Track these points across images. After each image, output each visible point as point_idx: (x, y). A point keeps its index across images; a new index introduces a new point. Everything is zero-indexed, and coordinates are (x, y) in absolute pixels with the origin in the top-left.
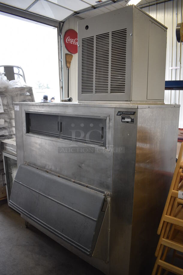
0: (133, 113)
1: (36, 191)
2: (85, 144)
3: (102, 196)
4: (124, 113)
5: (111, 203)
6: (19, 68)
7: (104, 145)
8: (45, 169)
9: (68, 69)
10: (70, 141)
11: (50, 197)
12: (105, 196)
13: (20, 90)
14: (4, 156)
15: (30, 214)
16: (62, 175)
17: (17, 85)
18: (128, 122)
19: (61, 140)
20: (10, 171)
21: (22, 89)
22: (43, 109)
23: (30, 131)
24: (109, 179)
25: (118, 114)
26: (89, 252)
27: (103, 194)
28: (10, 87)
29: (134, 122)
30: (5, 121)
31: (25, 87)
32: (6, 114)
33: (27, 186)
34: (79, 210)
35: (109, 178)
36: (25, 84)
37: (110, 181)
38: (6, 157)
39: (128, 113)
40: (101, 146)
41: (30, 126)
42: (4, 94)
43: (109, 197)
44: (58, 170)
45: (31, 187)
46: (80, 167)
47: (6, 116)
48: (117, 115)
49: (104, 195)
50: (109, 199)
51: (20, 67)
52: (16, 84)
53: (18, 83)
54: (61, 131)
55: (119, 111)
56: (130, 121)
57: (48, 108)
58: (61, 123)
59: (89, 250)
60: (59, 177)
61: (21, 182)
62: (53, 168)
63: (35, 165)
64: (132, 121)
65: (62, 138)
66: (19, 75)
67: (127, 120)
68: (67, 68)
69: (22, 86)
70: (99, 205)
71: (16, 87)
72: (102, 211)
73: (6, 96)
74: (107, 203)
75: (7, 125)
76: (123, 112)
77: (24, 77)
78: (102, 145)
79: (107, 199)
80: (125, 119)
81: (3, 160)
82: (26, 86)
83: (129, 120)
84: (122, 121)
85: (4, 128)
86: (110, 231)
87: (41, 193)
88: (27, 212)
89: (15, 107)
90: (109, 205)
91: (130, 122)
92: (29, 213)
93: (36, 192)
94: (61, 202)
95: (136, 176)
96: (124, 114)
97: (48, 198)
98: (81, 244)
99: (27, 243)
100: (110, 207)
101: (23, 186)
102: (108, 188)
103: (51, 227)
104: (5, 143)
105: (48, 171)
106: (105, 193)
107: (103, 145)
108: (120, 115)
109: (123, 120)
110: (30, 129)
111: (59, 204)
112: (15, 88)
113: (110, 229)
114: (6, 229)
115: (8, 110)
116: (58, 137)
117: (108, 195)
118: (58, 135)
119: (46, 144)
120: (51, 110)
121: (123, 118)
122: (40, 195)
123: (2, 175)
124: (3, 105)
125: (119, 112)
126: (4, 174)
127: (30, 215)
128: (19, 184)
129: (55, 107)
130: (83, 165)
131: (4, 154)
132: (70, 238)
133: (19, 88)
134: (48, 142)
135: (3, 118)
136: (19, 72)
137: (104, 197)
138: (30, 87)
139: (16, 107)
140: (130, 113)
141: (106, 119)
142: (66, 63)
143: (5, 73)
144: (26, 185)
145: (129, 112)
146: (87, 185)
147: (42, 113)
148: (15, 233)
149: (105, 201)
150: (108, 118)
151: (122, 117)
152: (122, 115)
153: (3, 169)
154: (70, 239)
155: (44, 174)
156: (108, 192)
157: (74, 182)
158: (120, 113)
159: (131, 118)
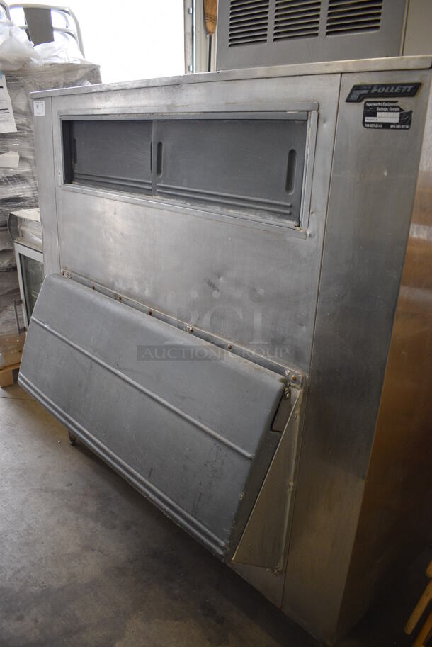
0: (410, 88)
1: (83, 350)
2: (231, 211)
3: (275, 382)
4: (373, 91)
5: (302, 406)
6: (67, 15)
7: (292, 212)
8: (112, 289)
9: (208, 36)
10: (185, 202)
11: (119, 372)
12: (285, 381)
13: (65, 72)
14: (20, 254)
15: (67, 415)
16: (158, 308)
17: (56, 56)
18: (386, 126)
19: (156, 201)
20: (34, 293)
21: (70, 69)
22: (108, 104)
23: (76, 176)
24: (304, 328)
25: (352, 98)
26: (222, 548)
27: (281, 377)
28: (35, 61)
29: (410, 124)
30: (22, 159)
31: (78, 62)
32: (25, 137)
33: (61, 336)
34: (200, 419)
35: (302, 325)
36: (82, 57)
37: (304, 335)
38: (25, 257)
39: (392, 91)
40: (283, 215)
41: (75, 162)
42: (17, 80)
43: (298, 386)
44: (147, 293)
45: (71, 340)
46: (213, 286)
47: (26, 145)
48: (348, 100)
49: (282, 381)
50: (297, 393)
51: (67, 10)
52: (54, 54)
53: (61, 51)
54: (159, 171)
55: (358, 83)
56: (397, 121)
57: (122, 99)
58: (160, 144)
59: (223, 544)
60: (150, 314)
61: (47, 323)
62: (136, 289)
63: (85, 277)
64: (406, 119)
65: (161, 194)
66: (68, 35)
67: (383, 117)
68: (207, 34)
69: (72, 61)
70: (265, 410)
71: (53, 62)
72: (271, 429)
73: (23, 87)
74: (291, 406)
75: (26, 169)
76: (373, 86)
77: (78, 37)
78: (288, 212)
79: (290, 392)
80: (379, 114)
81: (16, 264)
82: (81, 60)
83: (393, 117)
84: (364, 123)
85: (19, 178)
86: (291, 489)
87: (96, 359)
88: (60, 410)
89: (35, 107)
90: (296, 412)
91: (397, 124)
92: (63, 412)
93: (84, 354)
94: (150, 390)
95: (397, 325)
96: (376, 95)
97: (116, 374)
98: (200, 521)
99: (68, 486)
100: (298, 417)
101: (51, 336)
102: (297, 357)
103: (118, 458)
104: (21, 219)
105: (122, 296)
106: (287, 372)
107: (290, 214)
108: (359, 100)
109: (368, 119)
110: (76, 171)
111: (143, 395)
112: (51, 65)
113: (292, 484)
114: (20, 443)
115: (29, 128)
116: (149, 192)
117: (295, 380)
118: (150, 184)
119: (115, 214)
120: (130, 104)
121: (370, 112)
122: (93, 363)
123: (16, 305)
124: (14, 112)
125: (356, 88)
126: (21, 302)
127: (66, 418)
128: (44, 331)
129: (142, 91)
130: (221, 279)
131: (20, 249)
132: (170, 498)
133: (63, 65)
134: (121, 206)
135: (15, 150)
136: (67, 27)
137: (281, 385)
138: (94, 66)
139: (37, 106)
140: (398, 89)
141: (307, 120)
142: (205, 22)
143: (27, 25)
144: (61, 333)
145: (396, 85)
146: (229, 343)
147: (105, 118)
148: (40, 457)
149: (283, 397)
150: (313, 115)
151: (366, 107)
152: (365, 100)
153: (18, 290)
154: (170, 501)
155: (109, 303)
156: (296, 372)
157: (192, 331)
158: (358, 93)
159: (401, 110)
